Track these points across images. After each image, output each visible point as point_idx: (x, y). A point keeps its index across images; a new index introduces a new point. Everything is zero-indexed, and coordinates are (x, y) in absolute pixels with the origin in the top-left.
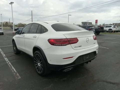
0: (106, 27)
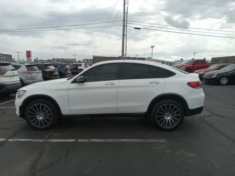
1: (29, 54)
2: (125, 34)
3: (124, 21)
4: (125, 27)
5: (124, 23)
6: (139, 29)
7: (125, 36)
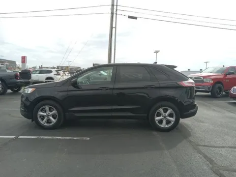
0: (39, 73)
1: (24, 59)
2: (114, 26)
3: (113, 5)
4: (115, 15)
5: (112, 9)
6: (135, 18)
7: (114, 29)
